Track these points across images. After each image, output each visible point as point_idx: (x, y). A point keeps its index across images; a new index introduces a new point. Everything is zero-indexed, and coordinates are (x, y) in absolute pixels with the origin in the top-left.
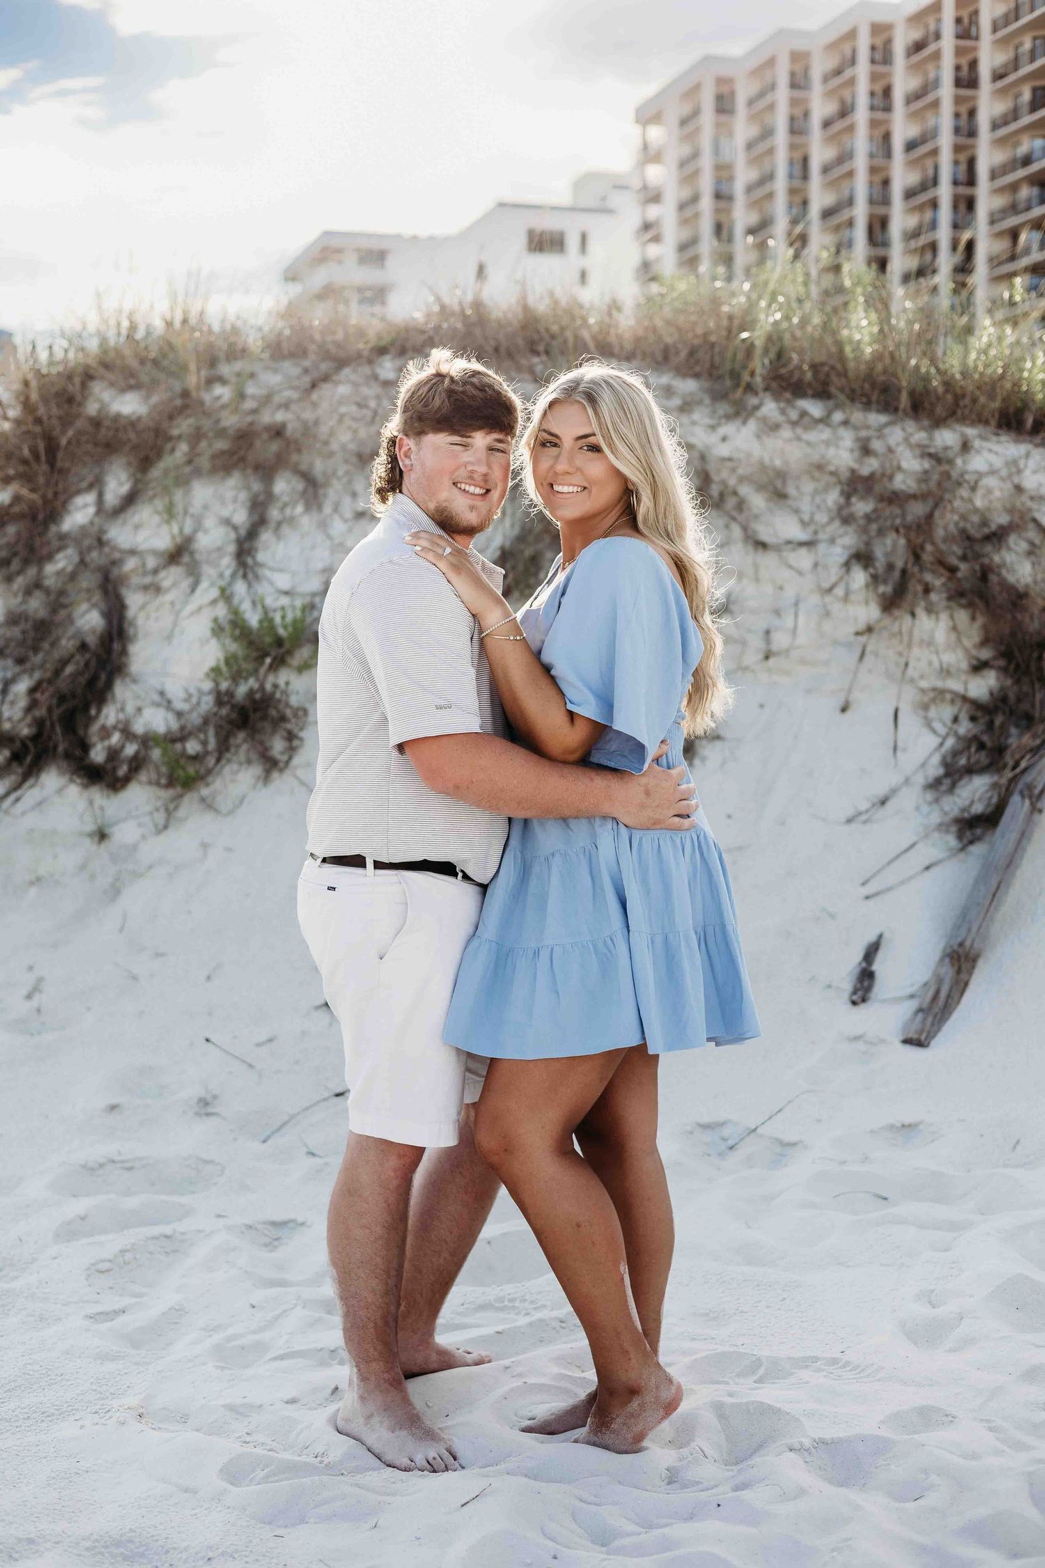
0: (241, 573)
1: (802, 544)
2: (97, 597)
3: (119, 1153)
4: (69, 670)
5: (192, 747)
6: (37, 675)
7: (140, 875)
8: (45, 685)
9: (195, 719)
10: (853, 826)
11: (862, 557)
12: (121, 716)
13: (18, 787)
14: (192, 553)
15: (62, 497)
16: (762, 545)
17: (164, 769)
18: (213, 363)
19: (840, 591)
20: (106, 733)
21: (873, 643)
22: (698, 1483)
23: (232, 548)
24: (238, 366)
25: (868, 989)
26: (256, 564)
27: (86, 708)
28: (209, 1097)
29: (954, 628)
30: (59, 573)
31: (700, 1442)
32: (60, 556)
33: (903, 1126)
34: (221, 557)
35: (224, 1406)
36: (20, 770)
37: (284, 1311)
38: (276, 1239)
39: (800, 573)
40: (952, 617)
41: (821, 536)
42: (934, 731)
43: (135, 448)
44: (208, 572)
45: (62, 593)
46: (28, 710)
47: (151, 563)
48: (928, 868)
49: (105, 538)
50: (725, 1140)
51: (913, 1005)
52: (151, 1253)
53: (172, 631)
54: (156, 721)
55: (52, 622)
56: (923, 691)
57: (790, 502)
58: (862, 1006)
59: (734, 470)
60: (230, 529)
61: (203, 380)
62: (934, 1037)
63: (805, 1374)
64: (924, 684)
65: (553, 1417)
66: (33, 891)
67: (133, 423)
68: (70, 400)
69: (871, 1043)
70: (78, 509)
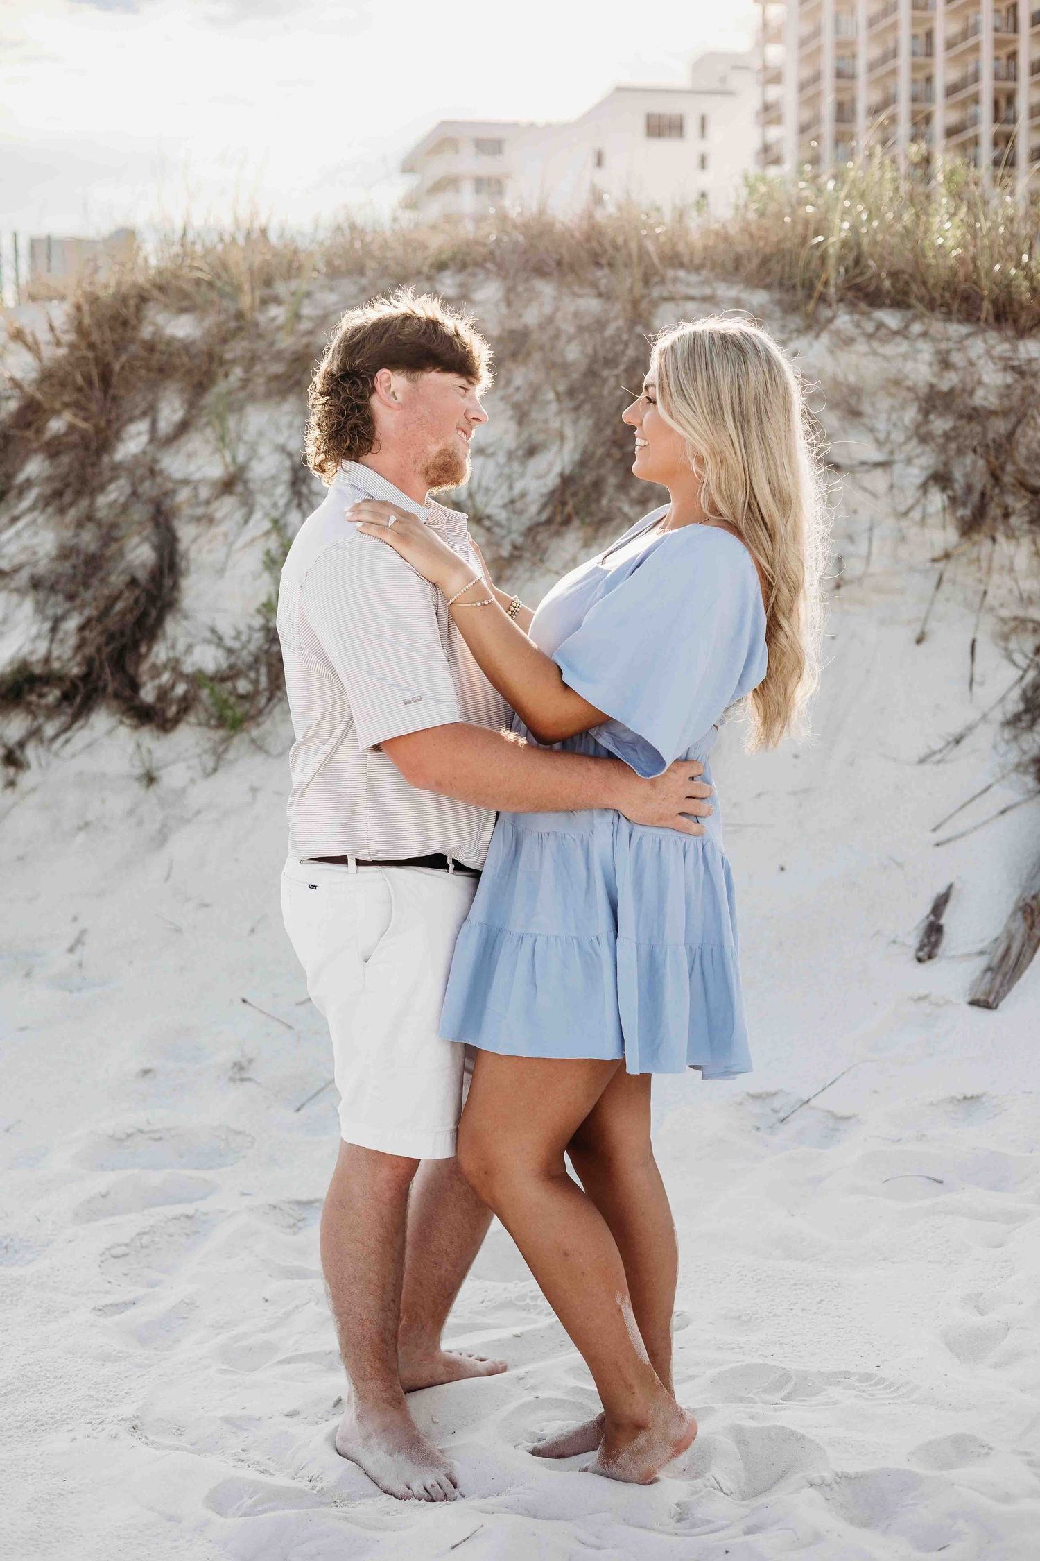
0: (295, 502)
1: (878, 465)
2: (149, 530)
3: (148, 1122)
4: (119, 606)
5: (243, 686)
6: (88, 612)
7: (189, 821)
8: (94, 622)
9: (246, 657)
10: (927, 767)
11: (941, 478)
12: (171, 654)
13: (66, 728)
14: (245, 482)
15: (115, 426)
16: (834, 467)
17: (213, 710)
18: (268, 283)
19: (916, 515)
20: (156, 672)
21: (950, 569)
22: (708, 1522)
23: (286, 477)
24: (293, 285)
25: (936, 945)
26: (311, 492)
27: (136, 645)
28: (245, 1064)
30: (111, 505)
31: (717, 1472)
32: (112, 487)
33: (965, 1098)
34: (275, 486)
35: (221, 1418)
36: (69, 711)
37: (297, 1307)
38: (300, 1220)
39: (874, 495)
40: (1034, 541)
41: (899, 456)
42: (1015, 664)
43: (189, 372)
44: (262, 501)
45: (114, 526)
46: (79, 647)
47: (204, 493)
48: (1003, 812)
49: (157, 467)
50: (775, 1111)
51: (982, 962)
52: (171, 1236)
53: (225, 563)
54: (207, 659)
55: (102, 556)
56: (1004, 621)
57: (866, 420)
58: (929, 963)
60: (284, 456)
61: (257, 301)
62: (1004, 997)
63: (835, 1392)
64: (1005, 613)
65: (562, 1438)
66: (81, 837)
67: (186, 347)
68: (125, 323)
69: (937, 1005)
70: (131, 437)
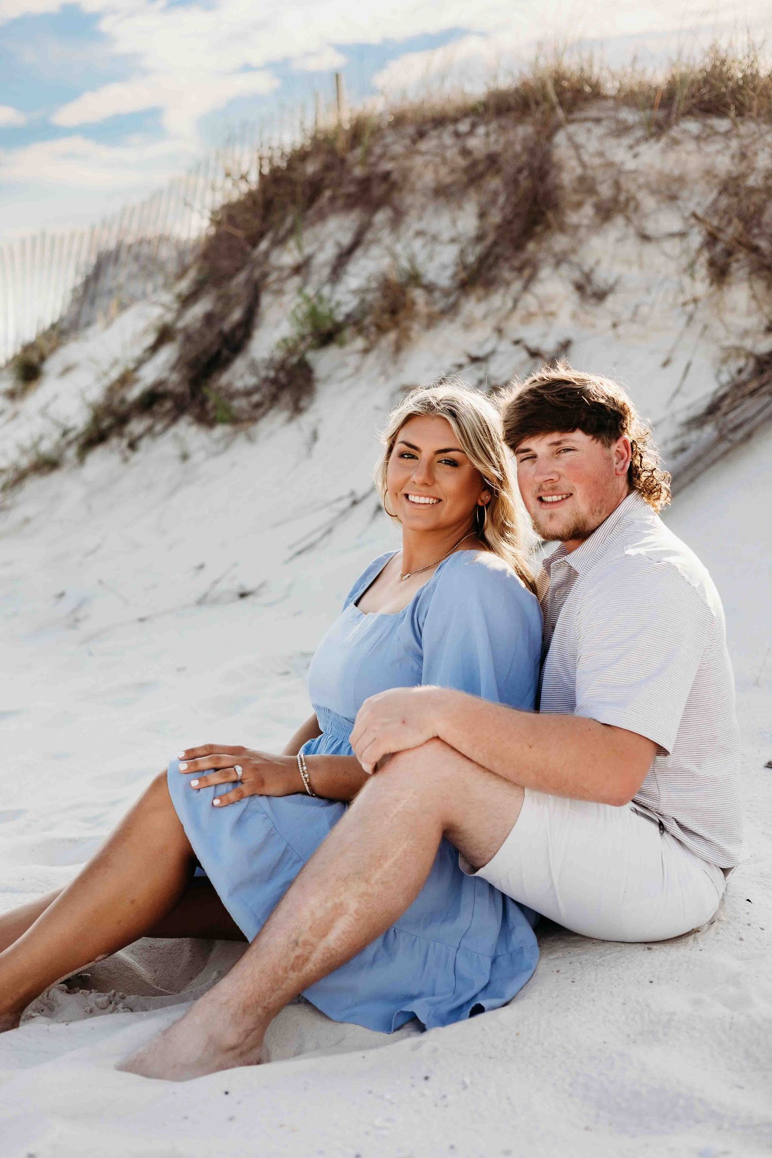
1: (672, 235)
11: (711, 242)
13: (167, 426)
14: (309, 266)
16: (645, 238)
26: (344, 273)
29: (754, 297)
32: (243, 273)
34: (324, 269)
36: (173, 415)
40: (751, 287)
42: (718, 381)
44: (314, 278)
47: (284, 274)
49: (267, 260)
53: (281, 320)
56: (724, 349)
57: (680, 203)
59: (635, 180)
60: (338, 248)
64: (727, 343)
70: (266, 240)
